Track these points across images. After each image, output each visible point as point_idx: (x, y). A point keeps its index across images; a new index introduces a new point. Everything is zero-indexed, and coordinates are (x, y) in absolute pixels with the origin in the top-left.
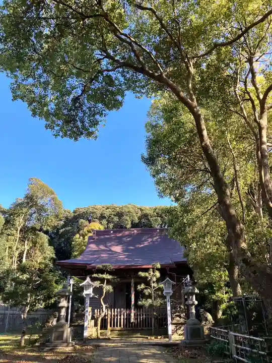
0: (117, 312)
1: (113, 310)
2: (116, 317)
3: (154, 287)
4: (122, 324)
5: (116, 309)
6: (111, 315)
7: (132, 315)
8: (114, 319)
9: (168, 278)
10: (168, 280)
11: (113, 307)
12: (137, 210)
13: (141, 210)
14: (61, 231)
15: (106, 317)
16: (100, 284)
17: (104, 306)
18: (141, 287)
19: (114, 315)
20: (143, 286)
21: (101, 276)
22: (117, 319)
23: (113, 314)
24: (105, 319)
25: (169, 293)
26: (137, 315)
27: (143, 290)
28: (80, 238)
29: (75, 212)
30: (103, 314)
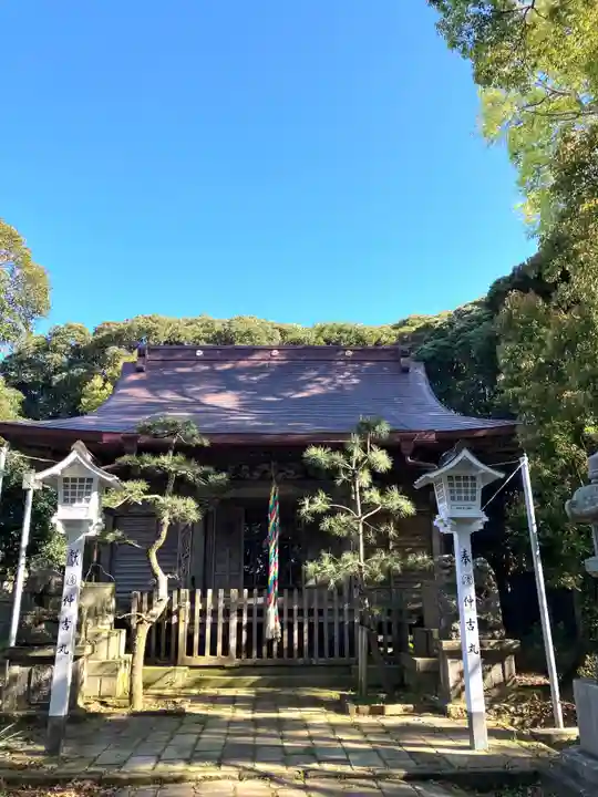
0: (215, 601)
1: (198, 593)
2: (209, 620)
3: (367, 507)
4: (233, 643)
5: (210, 592)
6: (192, 612)
7: (272, 611)
8: (203, 625)
9: (465, 454)
10: (465, 463)
11: (199, 581)
12: (270, 330)
13: (283, 333)
14: (57, 378)
15: (174, 619)
16: (146, 493)
17: (163, 580)
18: (314, 507)
19: (203, 613)
20: (320, 503)
21: (149, 461)
22: (214, 626)
23: (198, 606)
24: (169, 625)
25: (468, 521)
26: (291, 612)
27: (318, 517)
28: (104, 388)
29: (97, 331)
30: (158, 609)
